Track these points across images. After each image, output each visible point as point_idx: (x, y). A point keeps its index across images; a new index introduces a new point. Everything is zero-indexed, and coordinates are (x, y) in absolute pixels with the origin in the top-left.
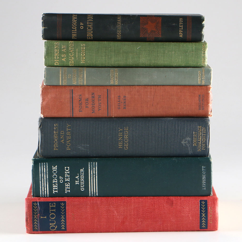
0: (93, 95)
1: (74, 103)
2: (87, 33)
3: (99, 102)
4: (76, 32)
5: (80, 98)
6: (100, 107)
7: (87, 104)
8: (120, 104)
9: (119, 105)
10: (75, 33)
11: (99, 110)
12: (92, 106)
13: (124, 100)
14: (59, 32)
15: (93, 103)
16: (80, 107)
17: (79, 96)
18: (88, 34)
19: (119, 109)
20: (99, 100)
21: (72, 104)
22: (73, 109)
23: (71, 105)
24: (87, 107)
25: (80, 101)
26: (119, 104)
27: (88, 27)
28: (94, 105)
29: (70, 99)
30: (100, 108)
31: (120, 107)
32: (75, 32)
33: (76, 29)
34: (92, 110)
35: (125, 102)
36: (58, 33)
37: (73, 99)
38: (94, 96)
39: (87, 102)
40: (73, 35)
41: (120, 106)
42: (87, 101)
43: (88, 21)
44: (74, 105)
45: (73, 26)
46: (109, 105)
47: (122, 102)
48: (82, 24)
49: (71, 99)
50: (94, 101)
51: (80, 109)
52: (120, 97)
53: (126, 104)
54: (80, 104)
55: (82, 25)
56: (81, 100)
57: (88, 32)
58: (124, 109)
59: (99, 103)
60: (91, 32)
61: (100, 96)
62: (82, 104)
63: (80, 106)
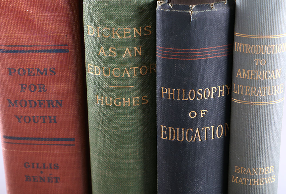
0: (55, 104)
1: (31, 55)
2: (178, 129)
3: (38, 117)
4: (179, 99)
5: (45, 70)
6: (24, 119)
7: (30, 90)
8: (38, 167)
9: (35, 165)
10: (176, 97)
11: (17, 117)
12: (27, 100)
13: (48, 178)
14: (179, 54)
15: (35, 103)
16: (21, 72)
17: (50, 69)
18: (176, 130)
19: (25, 166)
20: (44, 118)
21: (28, 51)
22: (16, 51)
23: (25, 48)
24: (23, 88)
25: (38, 70)
26: (37, 165)
27: (194, 131)
28: (31, 106)
29: (41, 46)
30: (22, 120)
31: (29, 166)
32: (181, 98)
33: (189, 99)
34: (16, 101)
35: (44, 181)
36: (177, 51)
37: (41, 54)
38: (53, 106)
39: (36, 88)
40: (171, 91)
41: (33, 167)
42: (40, 88)
43: (211, 128)
44: (26, 55)
45: (196, 92)
46: (34, 142)
47: (42, 172)
48: (203, 115)
49: (43, 48)
50: (40, 107)
51: (14, 70)
52: (55, 168)
53: (37, 181)
54: (29, 70)
55: (198, 114)
56: (42, 74)
57: (180, 131)
58: (26, 176)
59: (36, 118)
60: (180, 139)
61: (55, 122)
62: (29, 74)
63: (24, 70)
